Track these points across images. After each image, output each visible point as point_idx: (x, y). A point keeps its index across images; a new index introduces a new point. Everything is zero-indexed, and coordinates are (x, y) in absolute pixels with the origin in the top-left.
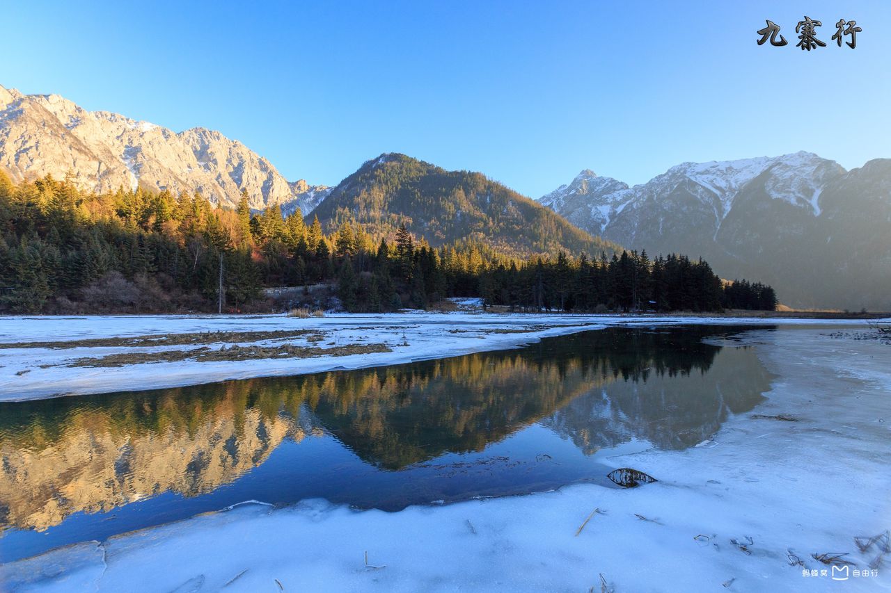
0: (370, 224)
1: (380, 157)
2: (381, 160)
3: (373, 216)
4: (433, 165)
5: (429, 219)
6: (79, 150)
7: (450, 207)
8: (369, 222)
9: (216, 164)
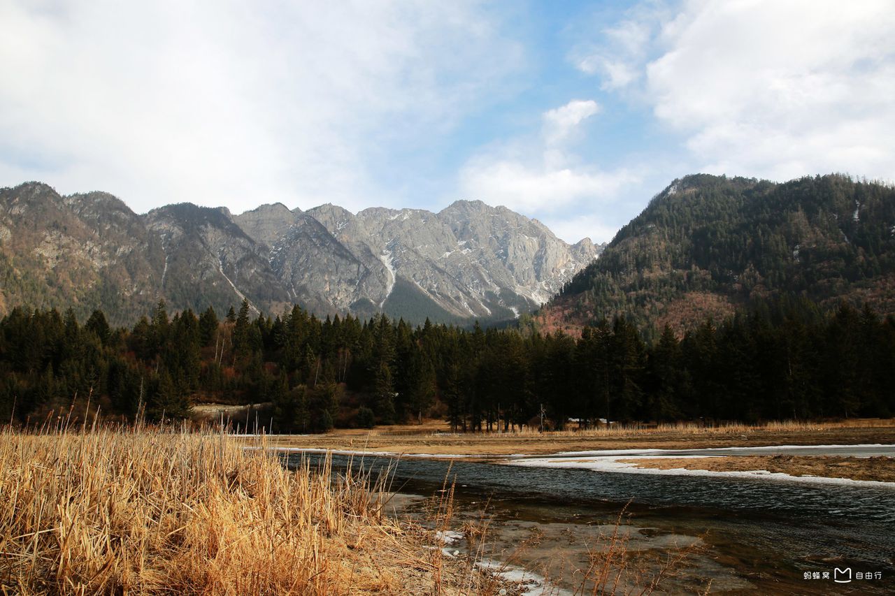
0: (642, 292)
1: (670, 186)
2: (672, 189)
3: (648, 279)
4: (754, 180)
5: (740, 270)
6: (342, 256)
7: (777, 242)
8: (641, 289)
9: (477, 240)
